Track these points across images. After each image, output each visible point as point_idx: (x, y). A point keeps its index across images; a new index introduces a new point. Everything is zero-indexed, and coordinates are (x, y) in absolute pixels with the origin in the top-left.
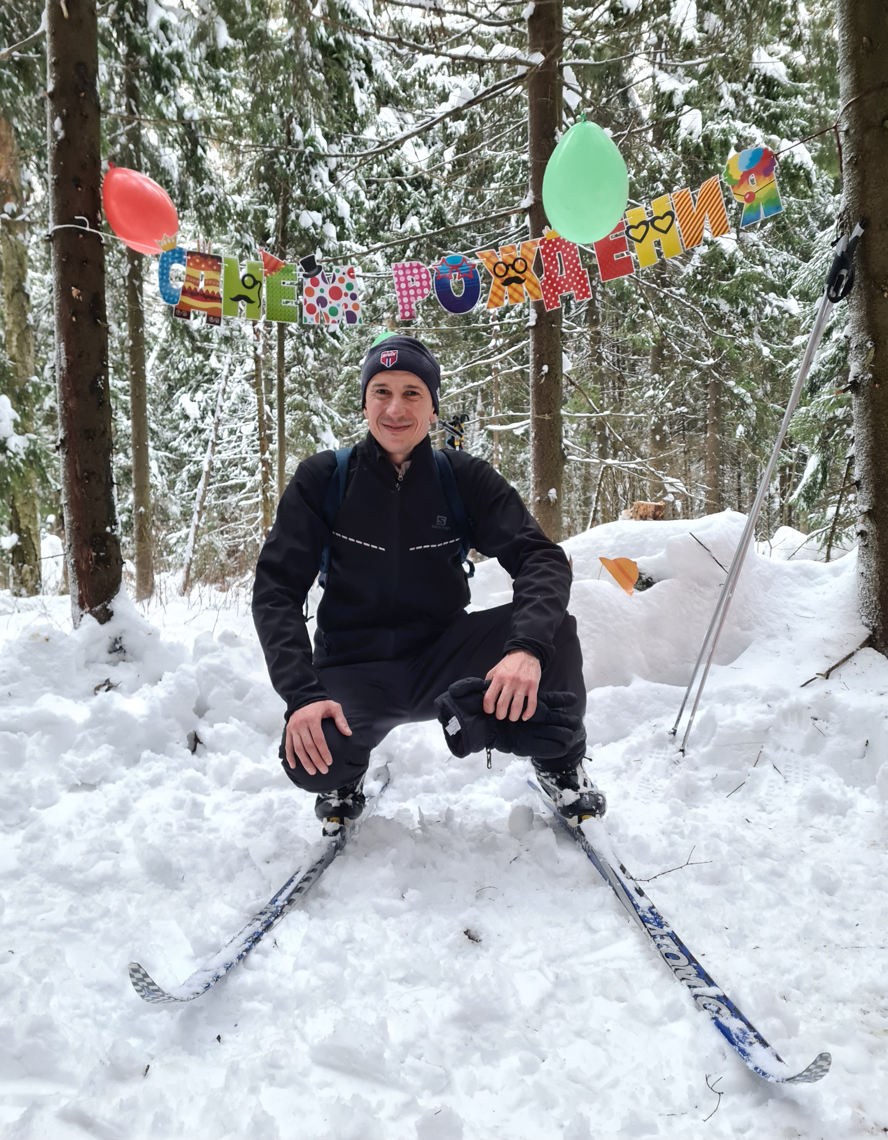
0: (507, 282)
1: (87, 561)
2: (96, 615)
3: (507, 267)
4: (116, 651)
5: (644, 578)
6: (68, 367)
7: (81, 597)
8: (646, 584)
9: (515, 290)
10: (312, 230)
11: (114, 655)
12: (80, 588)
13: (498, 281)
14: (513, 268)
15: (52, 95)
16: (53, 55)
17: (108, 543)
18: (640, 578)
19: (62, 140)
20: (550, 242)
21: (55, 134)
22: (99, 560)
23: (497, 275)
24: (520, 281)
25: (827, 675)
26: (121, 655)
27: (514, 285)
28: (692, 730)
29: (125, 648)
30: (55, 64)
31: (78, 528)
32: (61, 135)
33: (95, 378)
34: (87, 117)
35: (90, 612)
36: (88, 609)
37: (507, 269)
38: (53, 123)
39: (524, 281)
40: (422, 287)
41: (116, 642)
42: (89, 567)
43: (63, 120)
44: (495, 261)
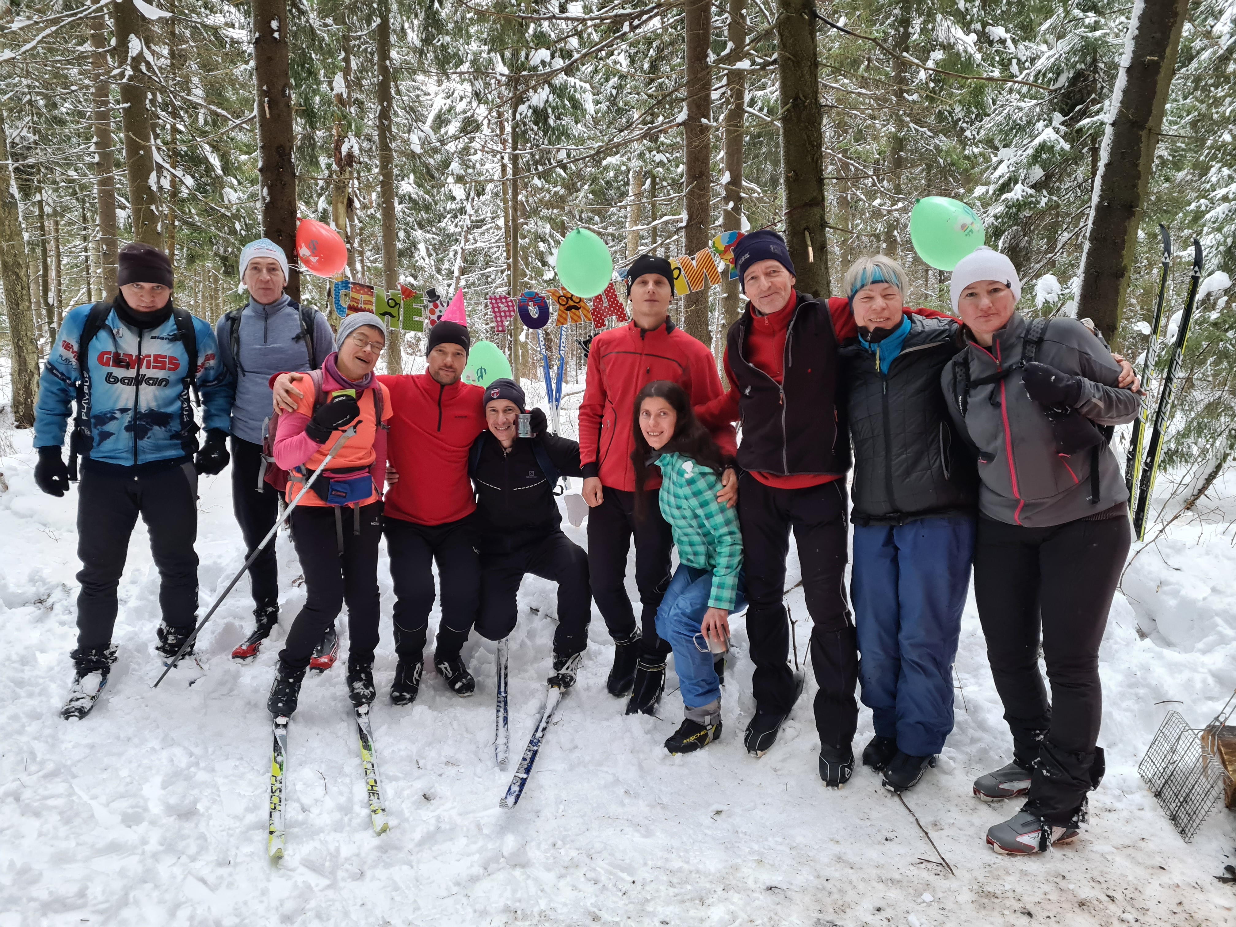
0: (569, 309)
9: (574, 314)
10: (541, 67)
13: (562, 308)
14: (572, 300)
15: (261, 170)
19: (269, 202)
21: (264, 198)
23: (560, 304)
24: (577, 308)
27: (573, 310)
32: (268, 199)
37: (568, 300)
38: (262, 192)
39: (580, 308)
40: (509, 311)
43: (269, 188)
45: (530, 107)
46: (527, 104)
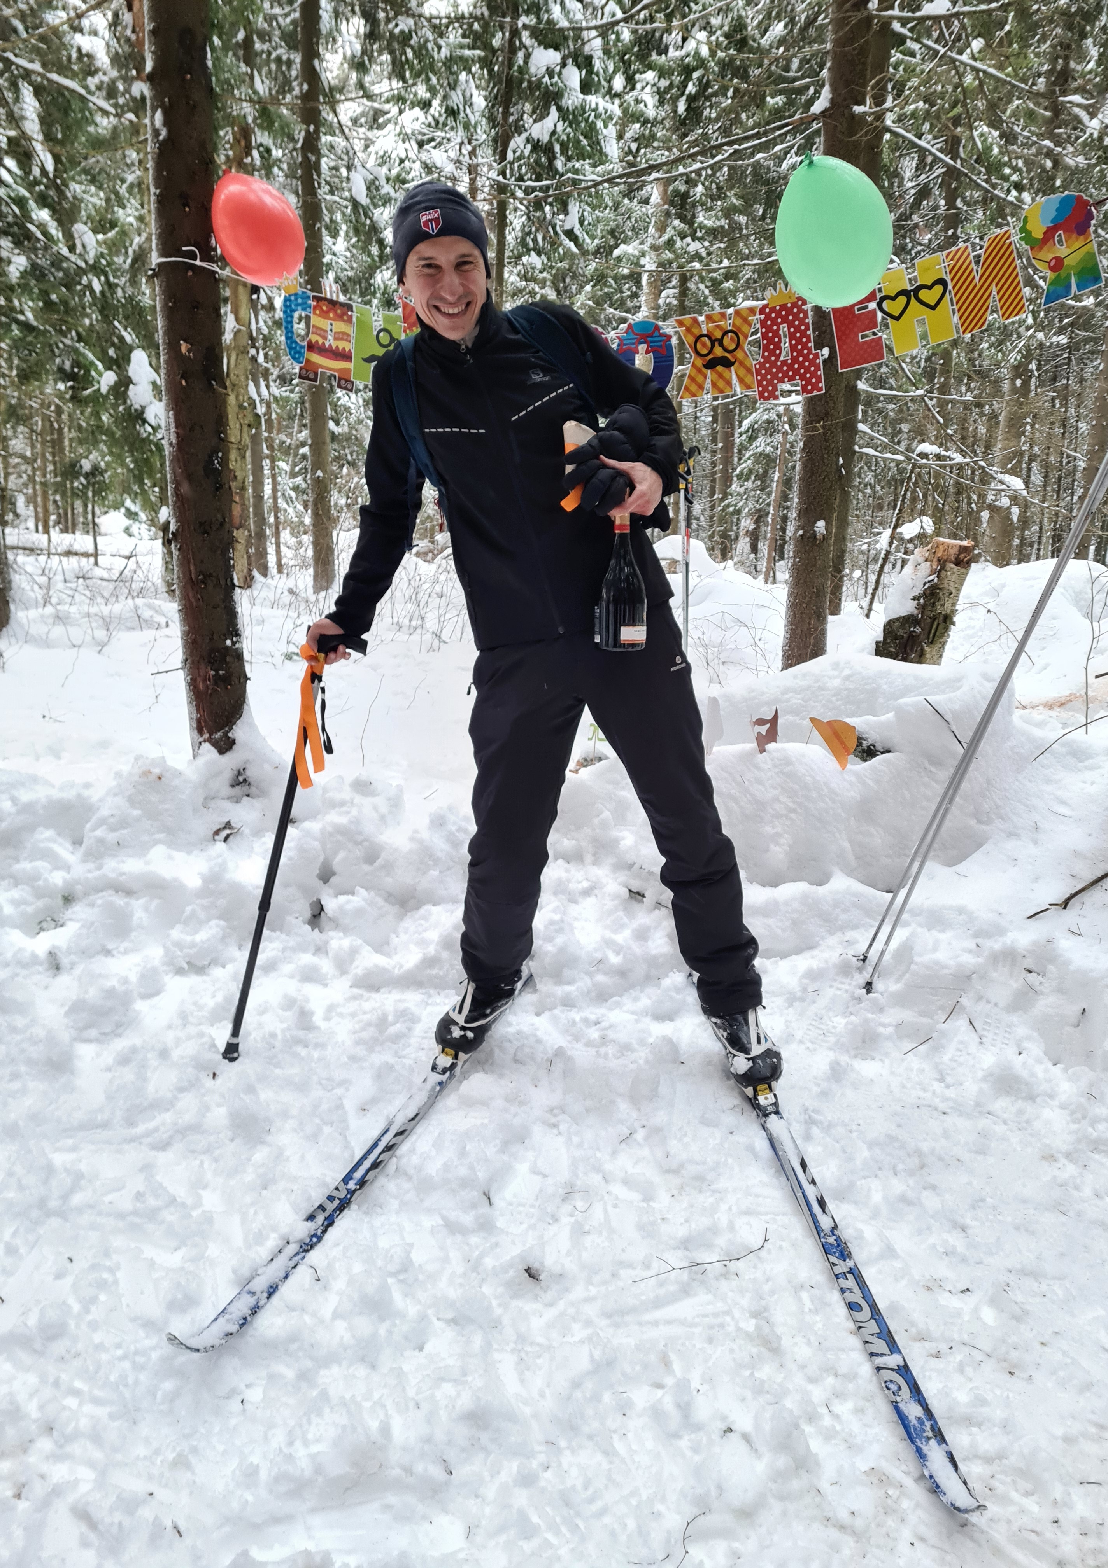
0: (711, 365)
1: (204, 680)
2: (215, 744)
3: (713, 342)
4: (239, 784)
5: (865, 744)
6: (178, 444)
7: (199, 721)
8: (868, 753)
9: (721, 376)
10: (546, 79)
11: (238, 788)
12: (198, 711)
13: (699, 362)
14: (721, 344)
15: (151, 77)
16: (152, 19)
17: (228, 659)
18: (859, 744)
19: (164, 140)
20: (773, 310)
21: (156, 133)
22: (217, 679)
23: (697, 353)
24: (727, 364)
25: (1065, 904)
26: (245, 789)
27: (719, 368)
28: (887, 957)
29: (250, 780)
30: (154, 32)
31: (194, 641)
32: (164, 133)
33: (211, 457)
34: (194, 107)
35: (209, 740)
36: (207, 736)
37: (713, 346)
38: (153, 116)
39: (733, 364)
41: (239, 773)
42: (207, 687)
43: (165, 114)
44: (696, 332)
45: (528, 141)
46: (524, 136)
